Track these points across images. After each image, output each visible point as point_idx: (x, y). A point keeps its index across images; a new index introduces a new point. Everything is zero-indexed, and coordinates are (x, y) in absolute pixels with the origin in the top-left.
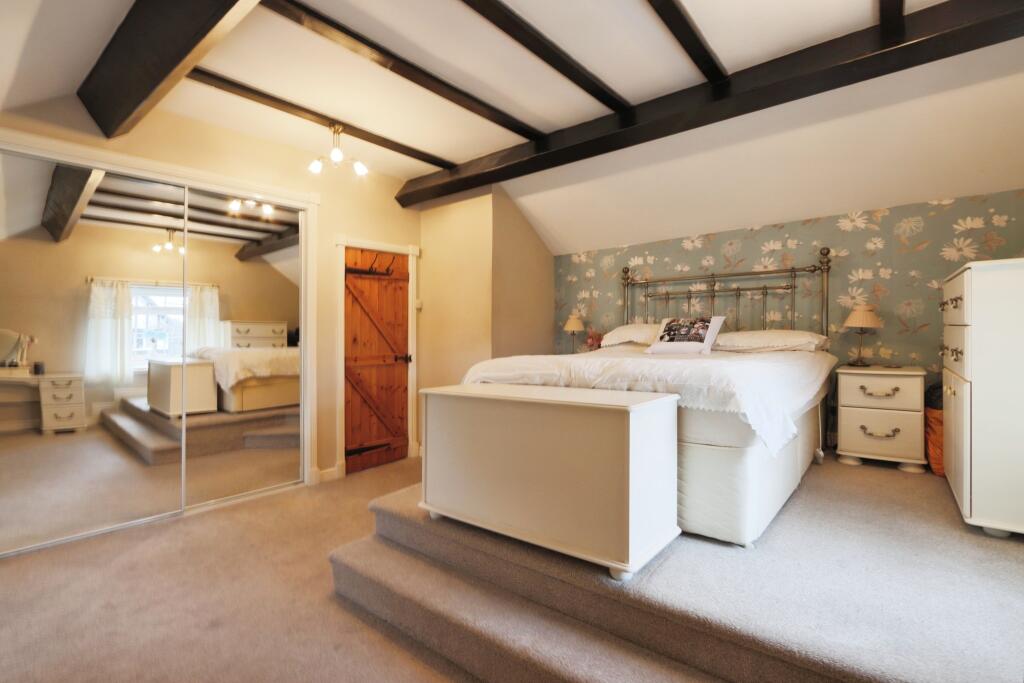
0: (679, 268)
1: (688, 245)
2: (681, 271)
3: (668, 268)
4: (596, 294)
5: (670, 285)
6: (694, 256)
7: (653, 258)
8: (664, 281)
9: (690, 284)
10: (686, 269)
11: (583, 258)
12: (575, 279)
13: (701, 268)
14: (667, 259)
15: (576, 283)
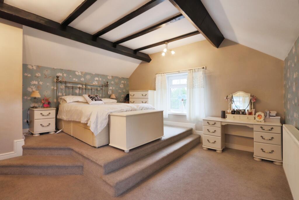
0: (74, 79)
1: (77, 73)
2: (75, 80)
3: (71, 79)
4: (41, 83)
5: (71, 84)
6: (79, 77)
7: (66, 75)
8: (70, 82)
9: (78, 85)
10: (77, 80)
11: (35, 68)
12: (29, 75)
13: (81, 81)
14: (70, 76)
15: (30, 77)
